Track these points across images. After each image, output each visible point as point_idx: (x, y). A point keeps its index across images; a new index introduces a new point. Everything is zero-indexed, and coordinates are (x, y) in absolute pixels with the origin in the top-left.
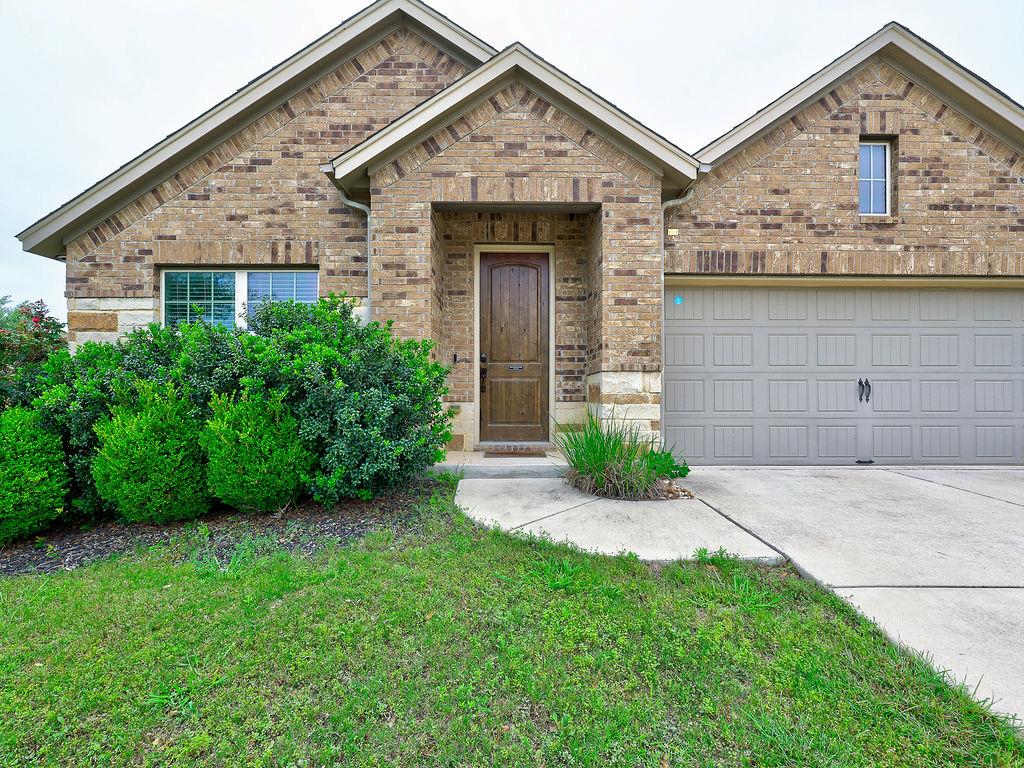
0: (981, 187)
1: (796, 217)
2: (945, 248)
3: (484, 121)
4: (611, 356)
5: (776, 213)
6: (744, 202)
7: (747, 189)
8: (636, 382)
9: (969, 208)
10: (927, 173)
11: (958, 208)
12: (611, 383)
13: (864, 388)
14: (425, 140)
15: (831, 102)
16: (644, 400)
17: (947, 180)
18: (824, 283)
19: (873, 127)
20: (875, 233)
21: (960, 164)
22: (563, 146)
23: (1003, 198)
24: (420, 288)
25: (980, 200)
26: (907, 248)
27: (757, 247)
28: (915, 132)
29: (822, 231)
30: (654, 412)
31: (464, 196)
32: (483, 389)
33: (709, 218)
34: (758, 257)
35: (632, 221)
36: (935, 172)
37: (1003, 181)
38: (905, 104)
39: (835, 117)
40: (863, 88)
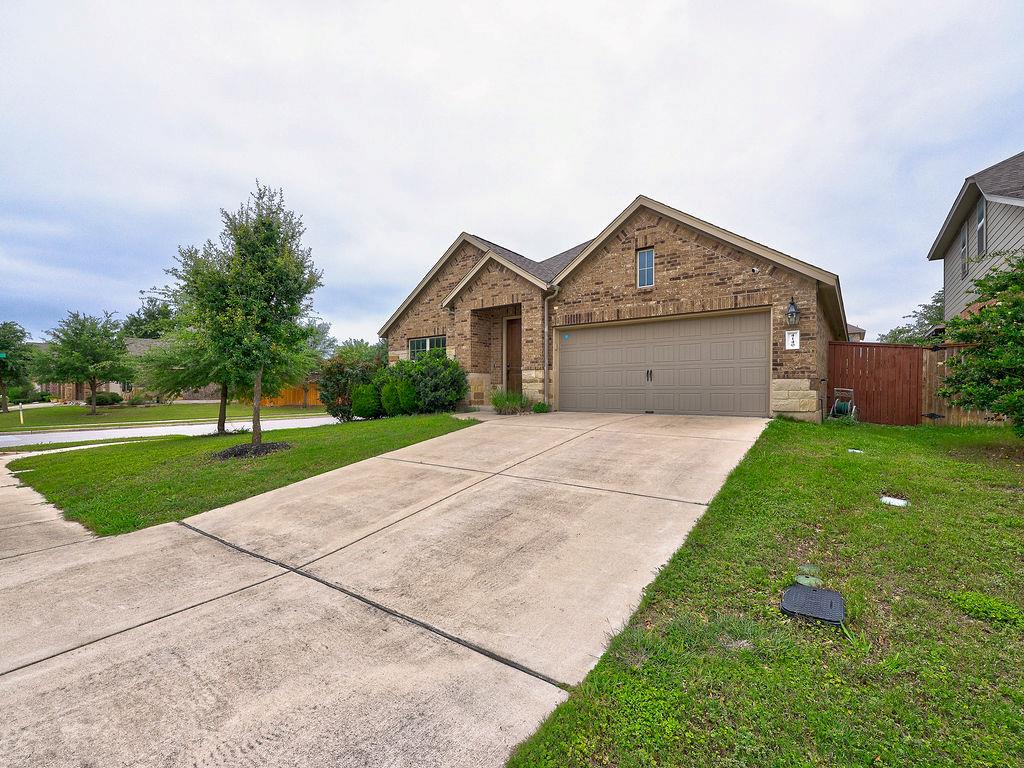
0: (698, 264)
1: (606, 294)
2: (678, 300)
3: (485, 277)
4: (525, 363)
5: (598, 293)
6: (583, 291)
7: (584, 284)
8: (533, 374)
9: (692, 277)
10: (669, 262)
11: (686, 278)
12: (525, 375)
13: (649, 374)
14: (468, 288)
15: (622, 236)
16: (536, 381)
17: (679, 264)
18: (619, 324)
19: (641, 244)
20: (642, 296)
21: (686, 255)
22: (508, 282)
23: (712, 268)
24: (468, 341)
25: (698, 271)
26: (658, 302)
27: (588, 310)
28: (662, 242)
29: (617, 299)
30: (540, 386)
31: (479, 307)
32: (508, 379)
33: (570, 300)
34: (589, 315)
35: (531, 309)
36: (673, 260)
37: (711, 259)
38: (658, 229)
39: (624, 243)
40: (636, 226)
